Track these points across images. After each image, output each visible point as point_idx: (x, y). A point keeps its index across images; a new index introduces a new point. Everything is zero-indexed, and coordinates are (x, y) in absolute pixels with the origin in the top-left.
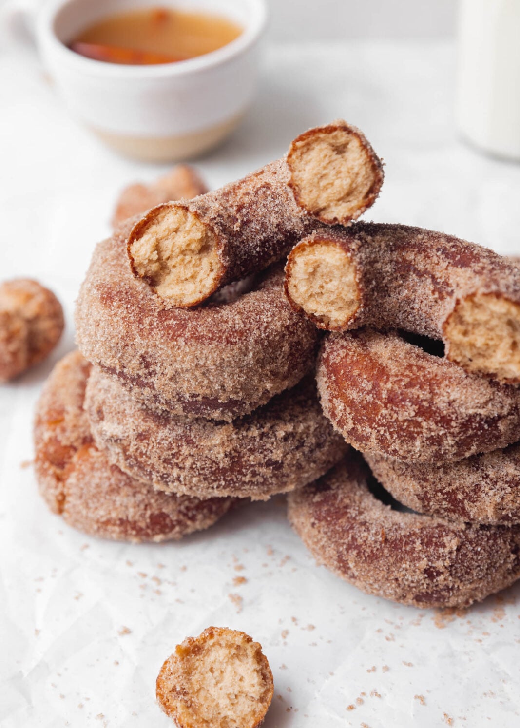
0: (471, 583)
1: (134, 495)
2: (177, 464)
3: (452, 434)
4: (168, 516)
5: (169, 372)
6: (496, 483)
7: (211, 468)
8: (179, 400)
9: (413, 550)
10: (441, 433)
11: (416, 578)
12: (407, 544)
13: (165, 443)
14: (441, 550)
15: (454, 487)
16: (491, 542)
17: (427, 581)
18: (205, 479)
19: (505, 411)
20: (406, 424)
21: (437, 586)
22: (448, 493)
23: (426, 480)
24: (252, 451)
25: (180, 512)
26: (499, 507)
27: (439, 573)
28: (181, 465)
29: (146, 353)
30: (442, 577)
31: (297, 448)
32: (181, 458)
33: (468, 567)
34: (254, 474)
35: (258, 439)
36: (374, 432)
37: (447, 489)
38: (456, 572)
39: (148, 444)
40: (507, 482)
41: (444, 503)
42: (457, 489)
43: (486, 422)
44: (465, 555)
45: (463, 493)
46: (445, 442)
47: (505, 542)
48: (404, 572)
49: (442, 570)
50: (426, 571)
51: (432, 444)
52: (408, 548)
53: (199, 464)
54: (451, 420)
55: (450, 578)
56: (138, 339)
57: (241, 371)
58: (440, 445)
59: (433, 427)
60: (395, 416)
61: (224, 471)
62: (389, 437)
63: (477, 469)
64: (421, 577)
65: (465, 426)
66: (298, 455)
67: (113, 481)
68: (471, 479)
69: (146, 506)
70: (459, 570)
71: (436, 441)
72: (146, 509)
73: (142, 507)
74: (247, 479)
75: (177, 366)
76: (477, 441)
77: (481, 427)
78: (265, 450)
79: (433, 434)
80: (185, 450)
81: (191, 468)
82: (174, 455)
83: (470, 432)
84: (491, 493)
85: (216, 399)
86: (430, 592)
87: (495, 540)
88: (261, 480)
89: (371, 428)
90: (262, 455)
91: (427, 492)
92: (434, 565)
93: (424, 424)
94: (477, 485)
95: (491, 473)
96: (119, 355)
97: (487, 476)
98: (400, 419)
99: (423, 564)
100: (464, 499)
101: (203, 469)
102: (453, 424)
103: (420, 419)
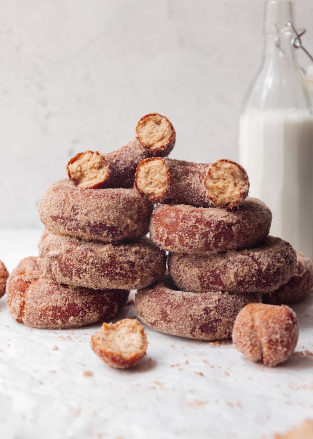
0: (227, 318)
1: (61, 294)
2: (85, 262)
3: (212, 231)
4: (77, 305)
5: (85, 211)
6: (233, 263)
7: (101, 263)
8: (89, 225)
9: (197, 301)
10: (207, 230)
11: (200, 313)
12: (194, 299)
13: (80, 252)
14: (211, 300)
15: (215, 268)
16: (234, 300)
17: (206, 316)
18: (98, 270)
19: (235, 221)
20: (191, 228)
21: (210, 319)
22: (212, 271)
23: (201, 267)
24: (120, 255)
25: (83, 303)
26: (236, 275)
27: (211, 311)
28: (87, 262)
29: (74, 205)
30: (212, 313)
31: (141, 258)
32: (87, 258)
33: (224, 309)
34: (121, 268)
35: (123, 251)
36: (177, 235)
37: (212, 269)
38: (219, 311)
39: (72, 254)
40: (239, 262)
41: (211, 277)
42: (216, 269)
43: (227, 225)
44: (223, 303)
45: (219, 270)
46: (209, 236)
47: (241, 301)
48: (194, 311)
49: (212, 308)
50: (205, 310)
51: (203, 237)
52: (195, 301)
53: (96, 261)
54: (211, 224)
55: (216, 313)
56: (71, 199)
57: (117, 211)
58: (207, 238)
59: (203, 227)
60: (186, 225)
61: (107, 265)
62: (184, 236)
63: (225, 258)
64: (203, 312)
65: (217, 227)
66: (142, 261)
67: (50, 288)
68: (222, 262)
69: (66, 299)
70: (220, 309)
71: (205, 235)
72: (66, 301)
73: (65, 299)
74: (118, 271)
75: (89, 208)
76: (223, 236)
77: (224, 228)
78: (127, 256)
79: (203, 231)
80: (90, 254)
81: (92, 264)
82: (84, 258)
83: (220, 230)
84: (232, 267)
85: (105, 225)
86: (207, 322)
87: (236, 299)
88: (124, 273)
89: (176, 234)
90: (125, 258)
91: (202, 273)
92: (208, 306)
93: (199, 227)
94: (225, 265)
95: (231, 259)
96: (62, 208)
97: (229, 261)
98: (189, 226)
99: (203, 306)
100: (220, 273)
101: (97, 264)
102: (212, 225)
103: (197, 224)
